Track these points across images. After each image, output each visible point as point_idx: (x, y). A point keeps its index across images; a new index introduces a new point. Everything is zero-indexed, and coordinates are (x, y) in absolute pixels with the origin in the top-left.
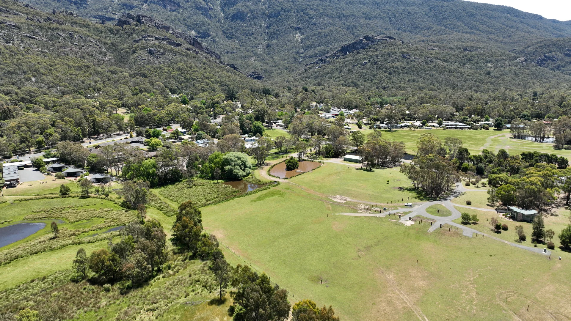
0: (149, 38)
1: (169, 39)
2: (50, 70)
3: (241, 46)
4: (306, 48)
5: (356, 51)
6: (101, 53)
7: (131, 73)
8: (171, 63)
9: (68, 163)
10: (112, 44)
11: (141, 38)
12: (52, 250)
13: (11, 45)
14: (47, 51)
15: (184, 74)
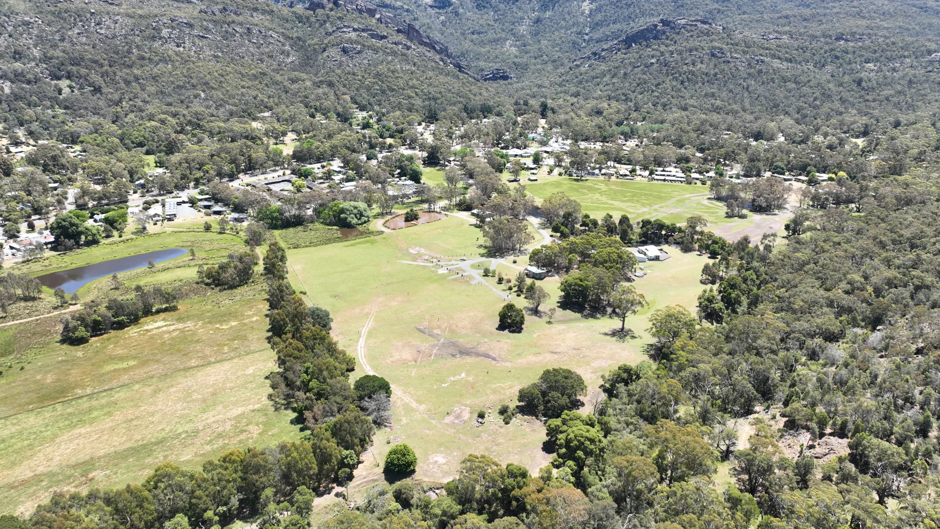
0: (345, 30)
1: (371, 30)
2: (221, 82)
3: (496, 20)
4: (595, 26)
5: (645, 43)
6: (283, 53)
7: (317, 80)
8: (369, 65)
9: (217, 201)
10: (299, 38)
11: (335, 28)
12: (189, 266)
13: (181, 49)
14: (220, 54)
15: (383, 82)
